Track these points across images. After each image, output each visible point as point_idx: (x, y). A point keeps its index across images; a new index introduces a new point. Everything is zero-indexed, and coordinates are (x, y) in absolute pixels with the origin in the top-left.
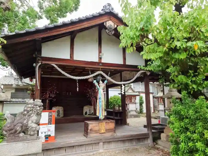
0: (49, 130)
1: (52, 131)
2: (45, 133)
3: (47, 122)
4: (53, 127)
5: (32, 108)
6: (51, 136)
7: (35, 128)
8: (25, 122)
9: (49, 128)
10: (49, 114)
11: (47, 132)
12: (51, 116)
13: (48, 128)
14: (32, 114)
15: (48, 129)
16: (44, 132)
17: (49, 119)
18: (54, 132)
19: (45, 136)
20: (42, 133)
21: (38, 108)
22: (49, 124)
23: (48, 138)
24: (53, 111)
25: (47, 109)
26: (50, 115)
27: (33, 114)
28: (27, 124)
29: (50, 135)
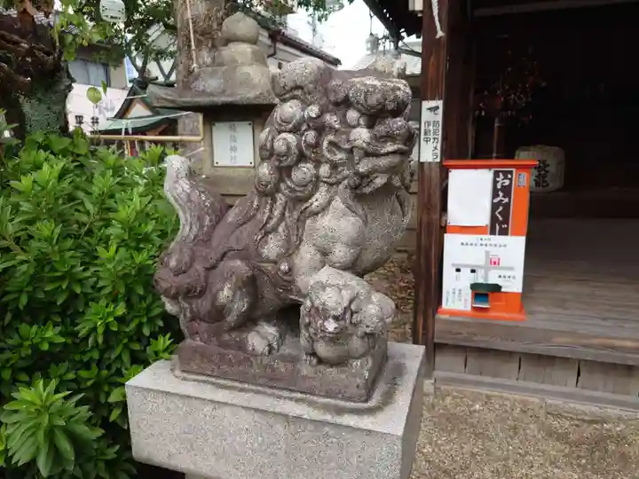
1: (511, 269)
2: (473, 271)
3: (484, 220)
4: (513, 248)
5: (311, 136)
6: (503, 290)
7: (336, 318)
8: (272, 248)
9: (494, 252)
10: (495, 183)
11: (481, 267)
12: (507, 191)
13: (488, 248)
14: (316, 188)
15: (487, 253)
16: (466, 266)
17: (494, 207)
18: (519, 273)
19: (474, 286)
20: (458, 270)
21: (362, 135)
22: (493, 232)
23: (487, 295)
24: (519, 167)
25: (494, 155)
26: (499, 186)
27: (323, 188)
28: (284, 267)
29: (497, 288)
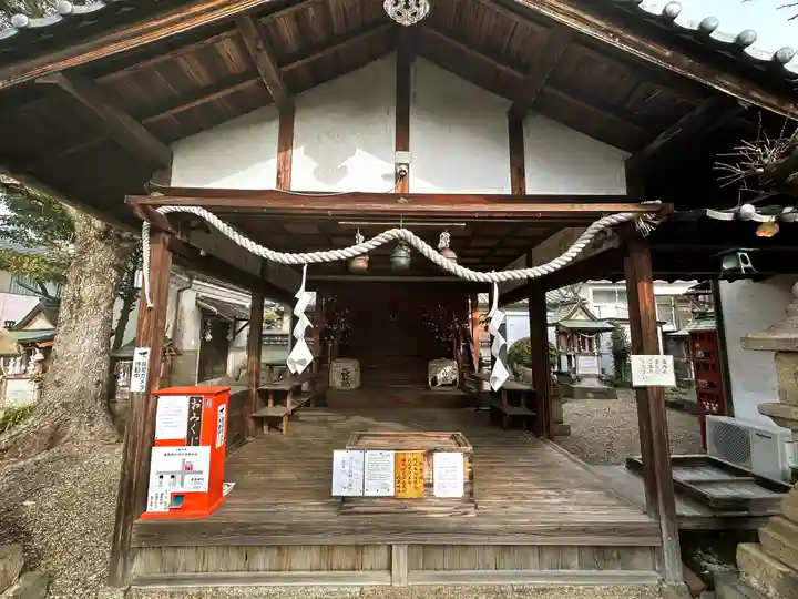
0: (189, 469)
1: (202, 473)
2: (173, 477)
3: (182, 434)
9: (188, 459)
10: (191, 405)
11: (178, 472)
12: (198, 412)
13: (184, 457)
15: (184, 461)
16: (167, 473)
17: (190, 424)
20: (161, 477)
22: (189, 444)
24: (206, 395)
26: (193, 409)
